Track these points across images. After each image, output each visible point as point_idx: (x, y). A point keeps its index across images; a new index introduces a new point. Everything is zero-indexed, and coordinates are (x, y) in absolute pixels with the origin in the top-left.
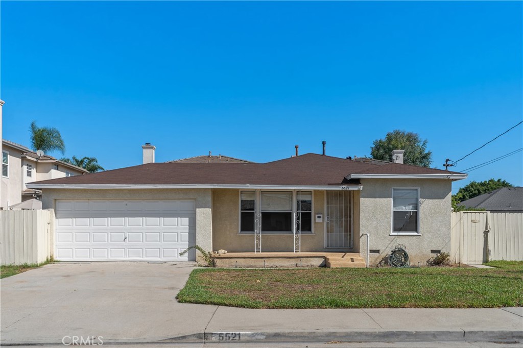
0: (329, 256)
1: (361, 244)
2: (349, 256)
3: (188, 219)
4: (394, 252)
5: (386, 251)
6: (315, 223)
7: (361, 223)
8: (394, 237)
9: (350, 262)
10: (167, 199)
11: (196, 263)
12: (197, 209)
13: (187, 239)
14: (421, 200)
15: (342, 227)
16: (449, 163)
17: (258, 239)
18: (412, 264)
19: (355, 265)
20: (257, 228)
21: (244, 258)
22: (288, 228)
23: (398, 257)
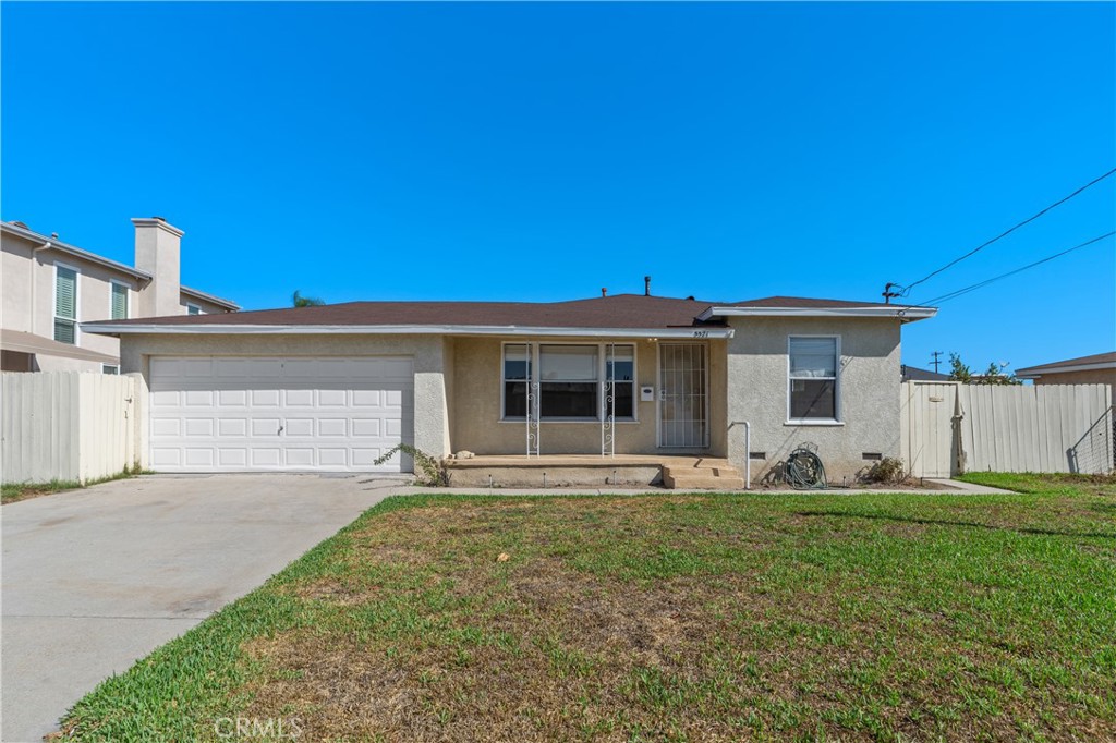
0: (669, 462)
1: (729, 441)
2: (709, 463)
3: (400, 392)
4: (793, 457)
5: (778, 454)
6: (640, 402)
7: (729, 401)
8: (793, 428)
9: (712, 478)
10: (357, 356)
11: (413, 478)
12: (416, 375)
13: (398, 430)
14: (842, 358)
15: (689, 409)
16: (892, 290)
17: (533, 431)
18: (829, 480)
19: (724, 484)
20: (533, 411)
21: (507, 467)
22: (591, 412)
23: (802, 467)
